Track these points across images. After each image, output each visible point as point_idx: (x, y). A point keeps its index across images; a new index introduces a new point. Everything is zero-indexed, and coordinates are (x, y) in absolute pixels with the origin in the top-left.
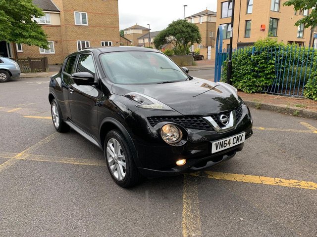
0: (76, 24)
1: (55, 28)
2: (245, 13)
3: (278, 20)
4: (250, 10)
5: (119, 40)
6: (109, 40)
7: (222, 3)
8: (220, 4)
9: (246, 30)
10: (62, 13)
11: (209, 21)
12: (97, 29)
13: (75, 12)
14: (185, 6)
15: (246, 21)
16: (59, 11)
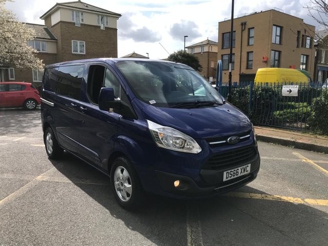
0: (73, 52)
1: (51, 56)
2: (247, 44)
3: (280, 52)
4: (252, 41)
8: (222, 35)
9: (248, 60)
10: (60, 42)
11: (210, 51)
13: (72, 41)
14: (185, 37)
15: (248, 53)
16: (56, 40)
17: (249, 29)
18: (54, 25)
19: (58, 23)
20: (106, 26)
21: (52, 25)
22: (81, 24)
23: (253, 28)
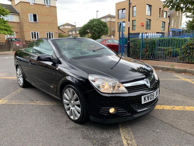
0: (30, 21)
1: (16, 24)
2: (132, 16)
3: (150, 20)
4: (135, 14)
5: (58, 32)
6: (51, 32)
7: (118, 10)
8: (117, 11)
9: (133, 26)
10: (21, 14)
11: (111, 21)
12: (43, 25)
13: (29, 14)
14: (97, 11)
15: (133, 21)
16: (19, 13)
17: (133, 7)
18: (17, 5)
19: (19, 3)
20: (49, 4)
21: (16, 4)
22: (34, 4)
23: (135, 6)
